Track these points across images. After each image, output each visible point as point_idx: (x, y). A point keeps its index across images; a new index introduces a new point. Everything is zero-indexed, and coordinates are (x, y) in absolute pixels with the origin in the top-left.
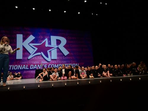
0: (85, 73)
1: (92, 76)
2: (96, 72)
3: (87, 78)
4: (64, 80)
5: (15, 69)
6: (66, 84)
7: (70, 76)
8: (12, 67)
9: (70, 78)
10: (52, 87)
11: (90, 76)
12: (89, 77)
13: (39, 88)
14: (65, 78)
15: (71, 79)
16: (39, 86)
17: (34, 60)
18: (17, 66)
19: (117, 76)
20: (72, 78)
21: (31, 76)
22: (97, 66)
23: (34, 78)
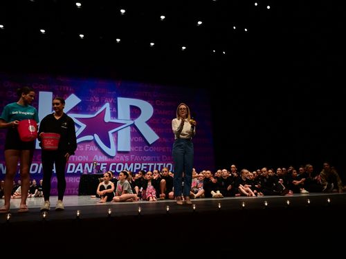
0: (201, 185)
1: (219, 193)
3: (202, 197)
6: (168, 209)
7: (162, 192)
10: (137, 214)
11: (214, 193)
16: (110, 212)
18: (37, 165)
21: (69, 191)
23: (75, 194)
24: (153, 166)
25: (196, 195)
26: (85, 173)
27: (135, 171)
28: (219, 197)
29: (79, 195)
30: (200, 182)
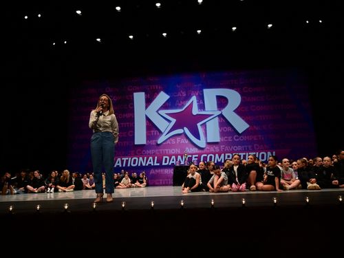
1: (315, 185)
2: (324, 173)
4: (238, 190)
5: (132, 165)
6: (244, 202)
7: (253, 183)
8: (127, 161)
9: (253, 186)
11: (309, 185)
12: (305, 187)
13: (182, 206)
14: (241, 187)
15: (257, 189)
16: (182, 204)
17: (170, 146)
18: (137, 159)
20: (260, 188)
21: (165, 182)
22: (327, 158)
23: (170, 185)
25: (288, 187)
30: (295, 171)
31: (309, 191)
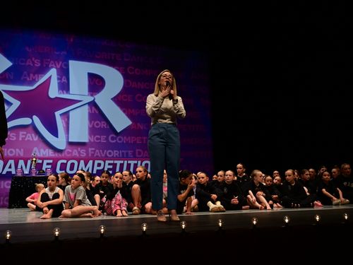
9: (136, 208)
10: (98, 236)
16: (57, 233)
19: (301, 207)
22: (229, 172)
23: (4, 207)
24: (122, 165)
26: (19, 175)
27: (95, 172)
28: (219, 210)
29: (10, 207)
31: (211, 213)
